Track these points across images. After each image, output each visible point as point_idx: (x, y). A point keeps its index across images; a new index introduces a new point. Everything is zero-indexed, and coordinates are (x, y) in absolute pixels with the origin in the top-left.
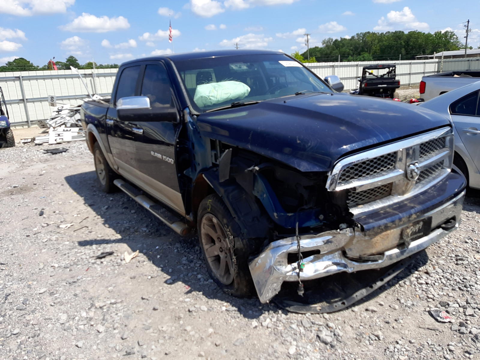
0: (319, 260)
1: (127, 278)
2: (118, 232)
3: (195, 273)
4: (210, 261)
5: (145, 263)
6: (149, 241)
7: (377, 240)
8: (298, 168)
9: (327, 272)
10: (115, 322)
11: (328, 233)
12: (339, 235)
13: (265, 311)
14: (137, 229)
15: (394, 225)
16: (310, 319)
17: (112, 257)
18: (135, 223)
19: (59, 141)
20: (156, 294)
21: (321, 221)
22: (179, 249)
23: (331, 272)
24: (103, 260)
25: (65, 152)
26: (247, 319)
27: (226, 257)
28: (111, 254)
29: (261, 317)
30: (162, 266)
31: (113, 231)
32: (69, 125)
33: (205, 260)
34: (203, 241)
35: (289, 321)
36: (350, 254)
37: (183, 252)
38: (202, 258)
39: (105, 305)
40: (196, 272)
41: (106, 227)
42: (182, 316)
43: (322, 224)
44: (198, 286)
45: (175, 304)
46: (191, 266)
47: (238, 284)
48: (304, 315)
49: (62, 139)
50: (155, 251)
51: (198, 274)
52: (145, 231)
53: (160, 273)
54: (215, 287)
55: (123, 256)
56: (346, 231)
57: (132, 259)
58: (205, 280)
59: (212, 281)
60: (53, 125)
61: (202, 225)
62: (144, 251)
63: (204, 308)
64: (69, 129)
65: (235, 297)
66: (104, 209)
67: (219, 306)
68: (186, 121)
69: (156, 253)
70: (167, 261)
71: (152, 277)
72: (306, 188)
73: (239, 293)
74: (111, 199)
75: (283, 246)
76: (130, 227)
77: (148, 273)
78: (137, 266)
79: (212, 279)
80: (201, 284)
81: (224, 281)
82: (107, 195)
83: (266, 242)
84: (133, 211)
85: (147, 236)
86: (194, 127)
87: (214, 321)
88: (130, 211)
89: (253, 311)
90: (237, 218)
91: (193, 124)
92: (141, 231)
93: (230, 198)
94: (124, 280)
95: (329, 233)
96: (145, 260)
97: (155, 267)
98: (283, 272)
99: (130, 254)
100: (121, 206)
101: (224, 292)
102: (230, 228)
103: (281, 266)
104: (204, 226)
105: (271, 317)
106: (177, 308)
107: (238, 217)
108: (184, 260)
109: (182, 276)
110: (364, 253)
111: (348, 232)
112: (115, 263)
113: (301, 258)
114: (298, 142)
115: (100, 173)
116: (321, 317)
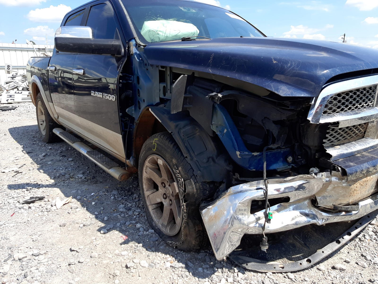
0: (285, 210)
1: (56, 225)
2: (53, 178)
3: (134, 222)
4: (150, 208)
5: (77, 210)
6: (84, 187)
7: (357, 187)
8: (276, 92)
9: (296, 224)
10: (34, 278)
11: (300, 178)
12: (314, 180)
13: (218, 268)
14: (73, 176)
15: (375, 171)
16: (273, 280)
17: (42, 203)
18: (72, 170)
19: (10, 101)
20: (88, 245)
21: (289, 164)
22: (116, 196)
23: (300, 224)
24: (31, 205)
25: (14, 109)
26: (197, 279)
27: (171, 205)
28: (41, 199)
29: (214, 276)
30: (96, 213)
31: (48, 176)
32: (20, 89)
33: (144, 208)
34: (145, 187)
35: (248, 281)
36: (322, 203)
37: (120, 199)
38: (140, 206)
39: (26, 257)
40: (134, 220)
41: (41, 172)
42: (118, 273)
43: (291, 167)
44: (137, 237)
45: (109, 258)
46: (129, 214)
47: (186, 235)
48: (264, 275)
49: (13, 100)
50: (90, 198)
51: (137, 223)
52: (81, 178)
53: (94, 221)
54: (157, 239)
55: (54, 202)
56: (322, 175)
57: (64, 205)
58: (144, 230)
59: (153, 231)
60: (7, 88)
61: (145, 168)
62: (79, 197)
63: (145, 263)
64: (20, 92)
65: (181, 250)
66: (41, 156)
67: (163, 262)
68: (132, 53)
69: (91, 199)
70: (102, 208)
71: (84, 225)
72: (276, 122)
73: (185, 246)
74: (50, 147)
75: (246, 191)
76: (65, 174)
77: (80, 221)
78: (68, 213)
79: (152, 229)
80: (140, 234)
81: (167, 231)
82: (47, 145)
83: (223, 186)
84: (70, 159)
85: (82, 182)
86: (141, 59)
87: (157, 280)
88: (68, 159)
89: (203, 269)
90: (189, 157)
91: (139, 56)
92: (77, 177)
93: (182, 135)
94: (52, 228)
95: (302, 177)
96: (78, 206)
97: (88, 214)
98: (246, 222)
99: (62, 199)
100: (59, 154)
101: (168, 245)
102: (180, 168)
103: (243, 216)
104: (146, 169)
105: (225, 277)
106: (112, 263)
107: (191, 156)
108: (121, 208)
109: (118, 224)
110: (339, 202)
111: (324, 176)
112: (45, 208)
113: (268, 207)
114: (275, 62)
115: (42, 124)
116: (285, 277)
